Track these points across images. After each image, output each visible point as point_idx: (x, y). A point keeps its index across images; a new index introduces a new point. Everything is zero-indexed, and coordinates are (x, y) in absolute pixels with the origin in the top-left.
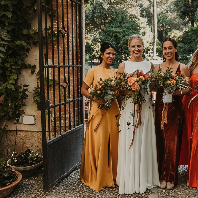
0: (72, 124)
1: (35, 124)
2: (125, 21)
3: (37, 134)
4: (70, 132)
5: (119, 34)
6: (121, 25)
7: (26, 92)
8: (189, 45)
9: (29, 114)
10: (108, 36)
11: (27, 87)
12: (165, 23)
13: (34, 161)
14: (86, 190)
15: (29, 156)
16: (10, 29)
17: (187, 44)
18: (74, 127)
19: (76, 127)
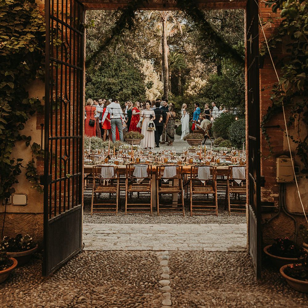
0: (71, 204)
1: (27, 204)
2: (123, 67)
3: (28, 216)
4: (69, 211)
5: (113, 87)
6: (116, 74)
7: (20, 167)
8: (216, 99)
9: (20, 192)
10: (98, 89)
11: (20, 161)
12: (181, 67)
13: (27, 246)
14: (88, 277)
15: (21, 241)
16: (10, 100)
17: (213, 99)
18: (73, 207)
19: (75, 207)
